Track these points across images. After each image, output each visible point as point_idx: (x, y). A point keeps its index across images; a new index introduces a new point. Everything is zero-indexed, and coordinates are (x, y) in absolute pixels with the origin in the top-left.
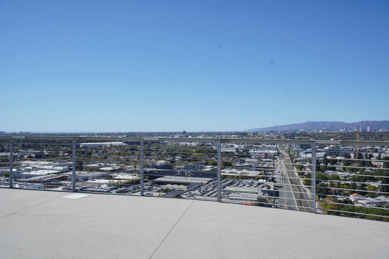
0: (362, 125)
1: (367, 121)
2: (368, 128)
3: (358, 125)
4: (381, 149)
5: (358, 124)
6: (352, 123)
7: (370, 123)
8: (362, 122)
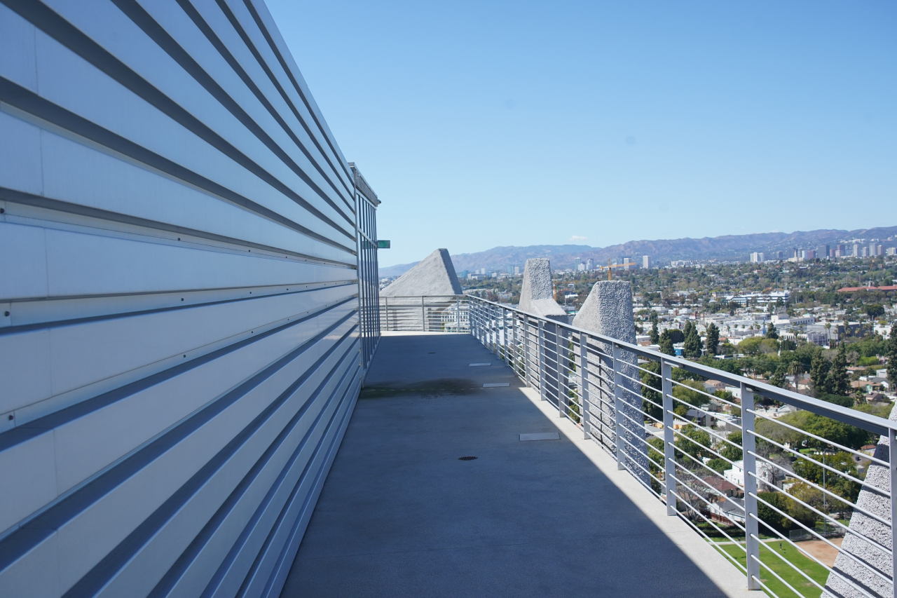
1: (643, 241)
2: (646, 258)
4: (666, 313)
6: (607, 249)
7: (651, 244)
8: (631, 245)
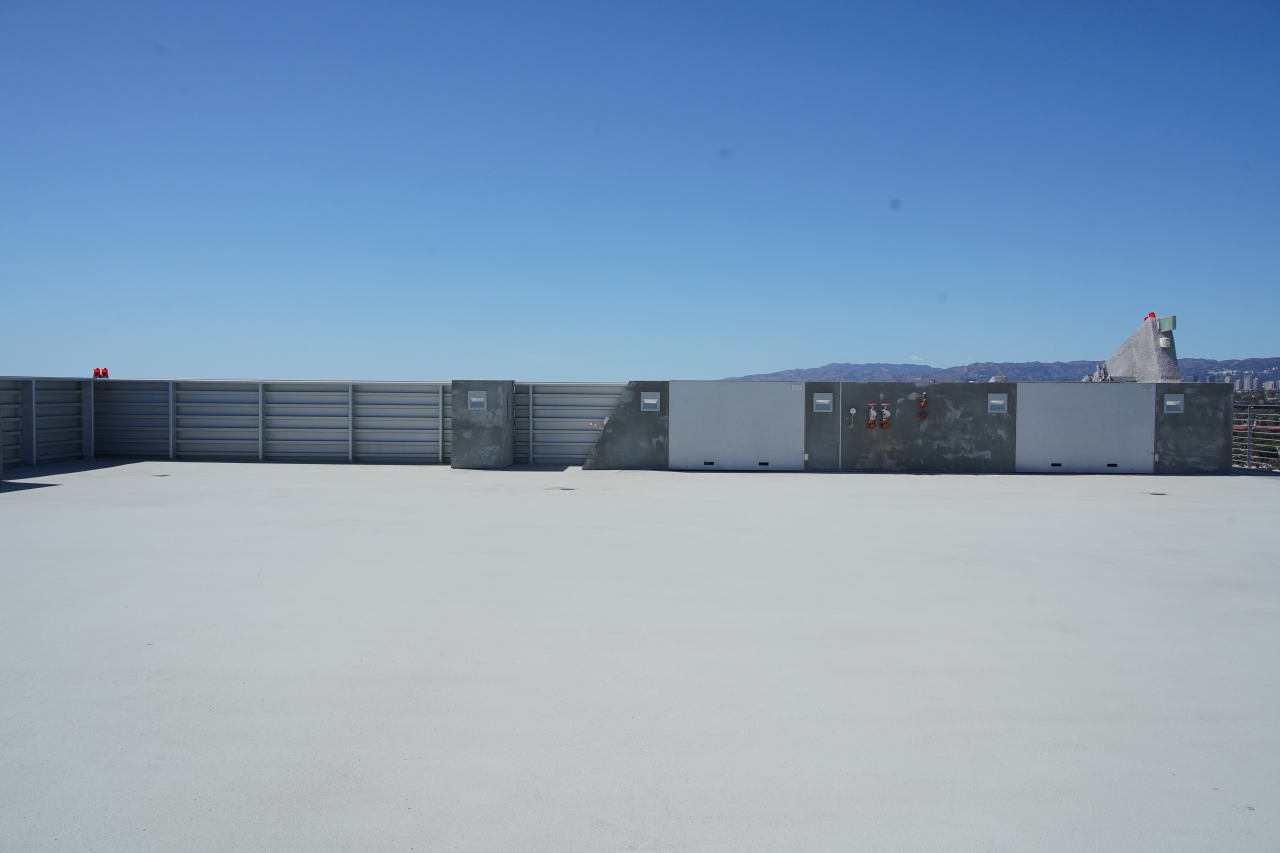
0: (976, 375)
1: (989, 363)
3: (966, 374)
5: (966, 370)
6: (949, 369)
8: (977, 366)
